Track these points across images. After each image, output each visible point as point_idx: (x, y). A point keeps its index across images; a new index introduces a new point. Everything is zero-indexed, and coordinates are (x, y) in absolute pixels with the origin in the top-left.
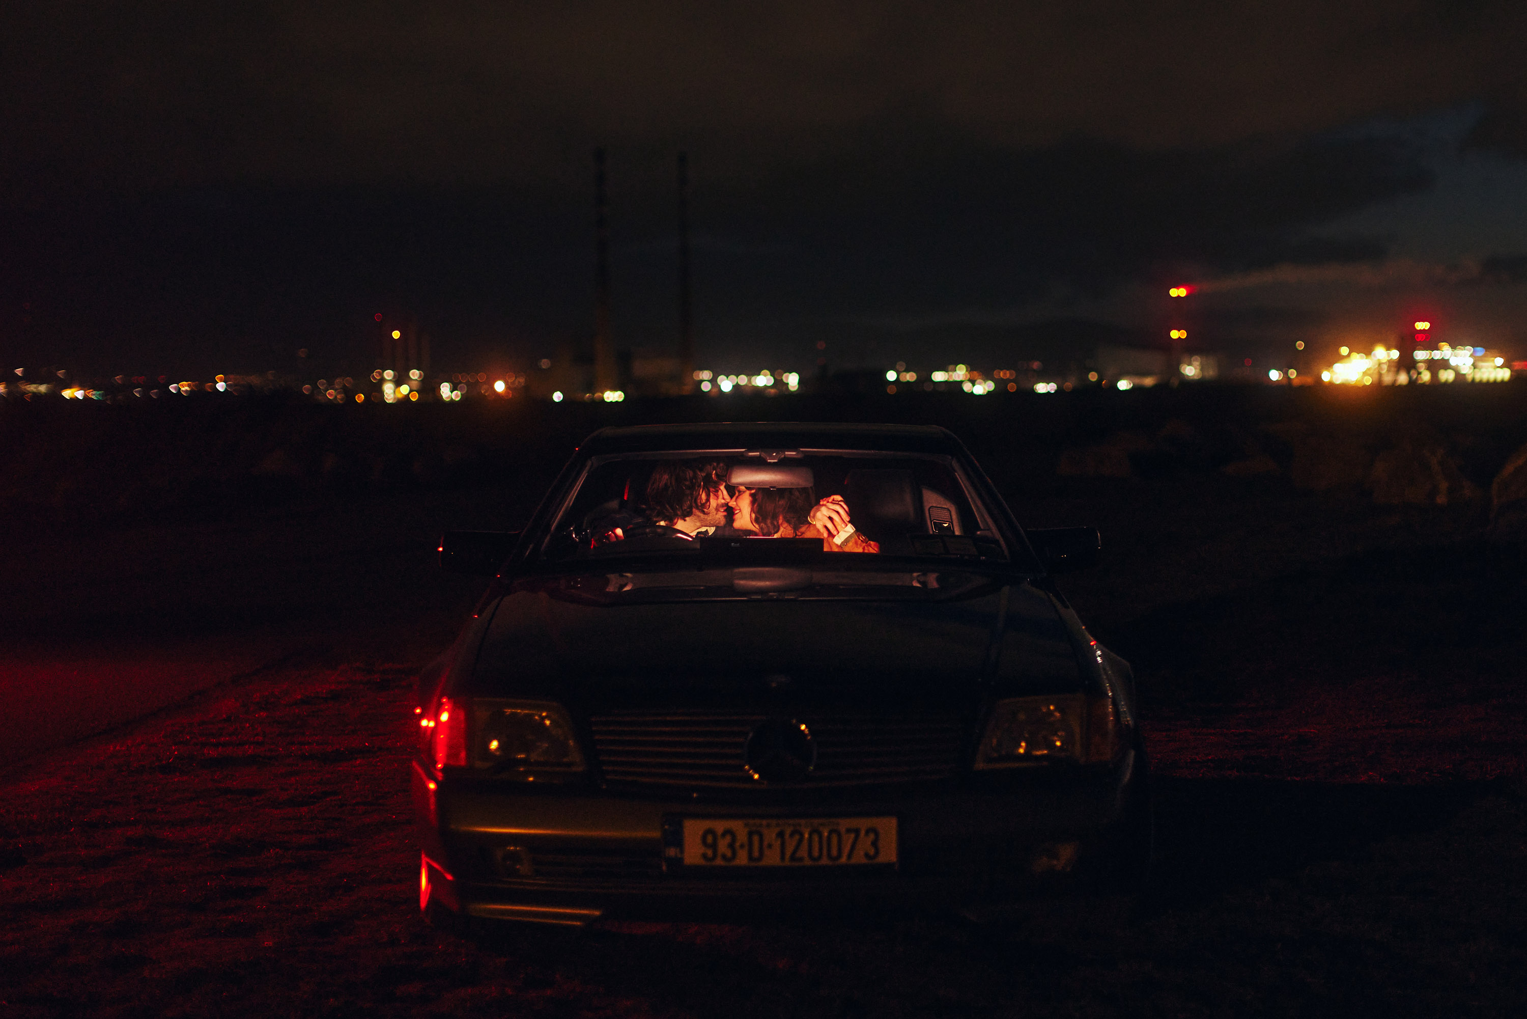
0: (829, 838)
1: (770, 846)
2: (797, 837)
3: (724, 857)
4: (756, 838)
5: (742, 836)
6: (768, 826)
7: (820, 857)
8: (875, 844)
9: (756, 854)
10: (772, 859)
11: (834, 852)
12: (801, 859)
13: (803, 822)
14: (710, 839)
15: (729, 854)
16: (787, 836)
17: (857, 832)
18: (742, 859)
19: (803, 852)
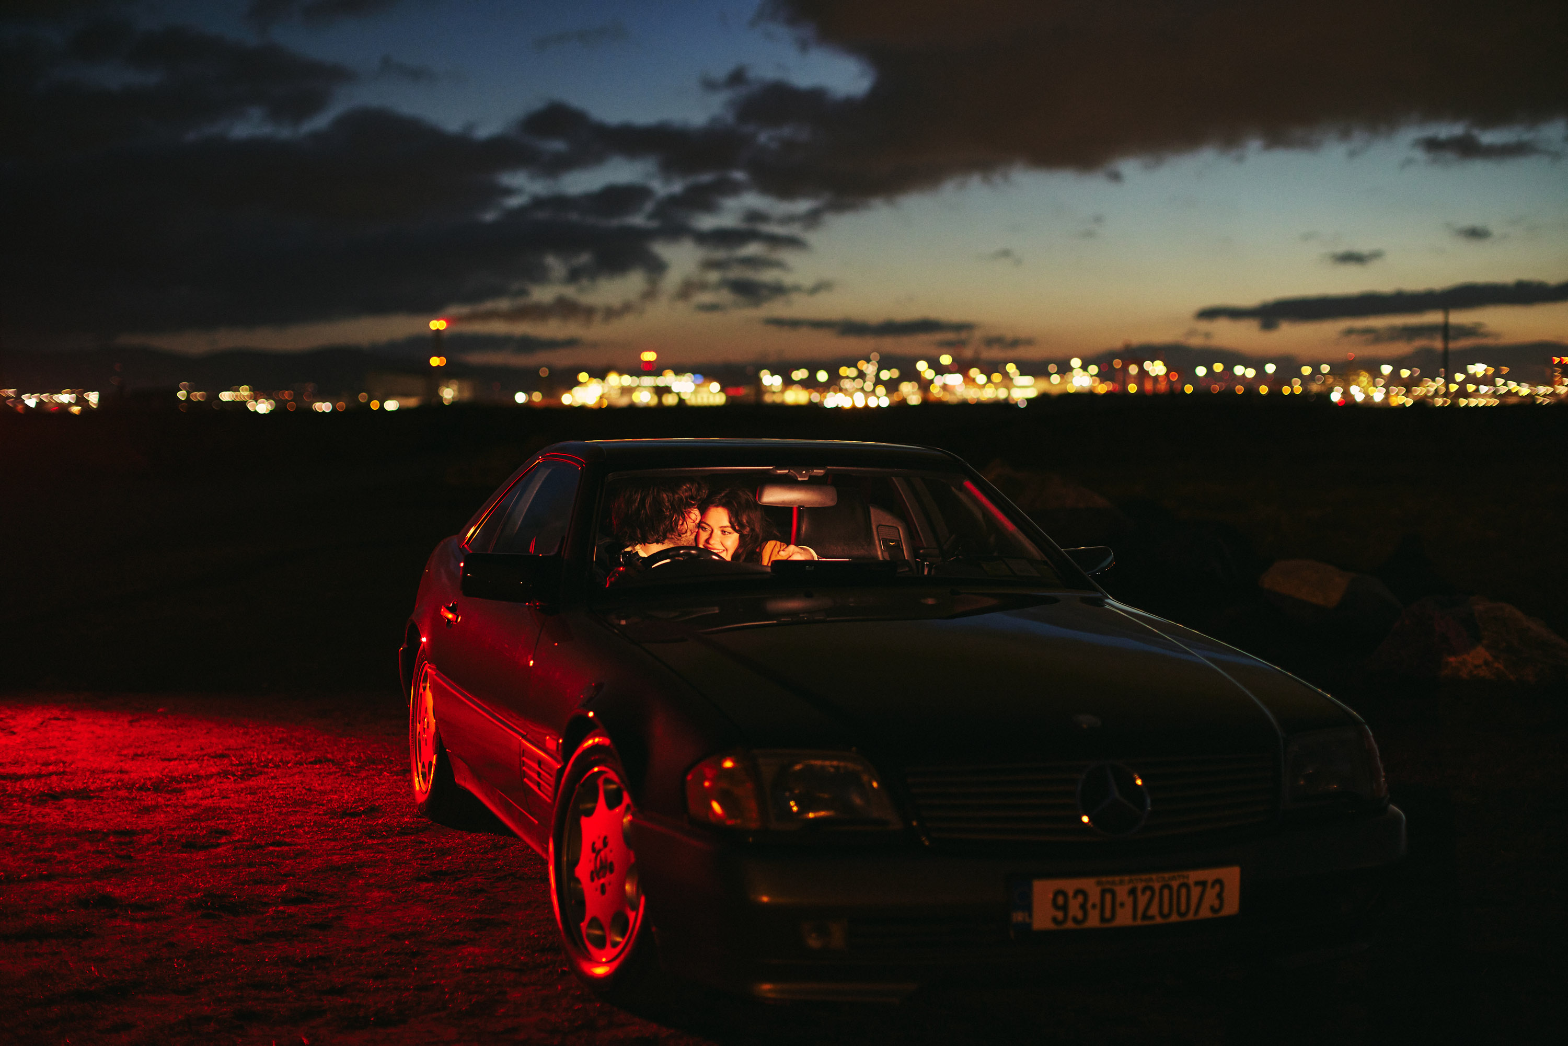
0: (1179, 891)
1: (1122, 905)
2: (1148, 893)
3: (1075, 920)
4: (1108, 897)
5: (1094, 896)
6: (1121, 882)
7: (1169, 915)
8: (1220, 896)
9: (1108, 914)
10: (1124, 918)
11: (1183, 908)
12: (1152, 918)
13: (1154, 877)
14: (1060, 900)
15: (1080, 915)
16: (1139, 893)
17: (1203, 884)
18: (1093, 921)
19: (1154, 910)
